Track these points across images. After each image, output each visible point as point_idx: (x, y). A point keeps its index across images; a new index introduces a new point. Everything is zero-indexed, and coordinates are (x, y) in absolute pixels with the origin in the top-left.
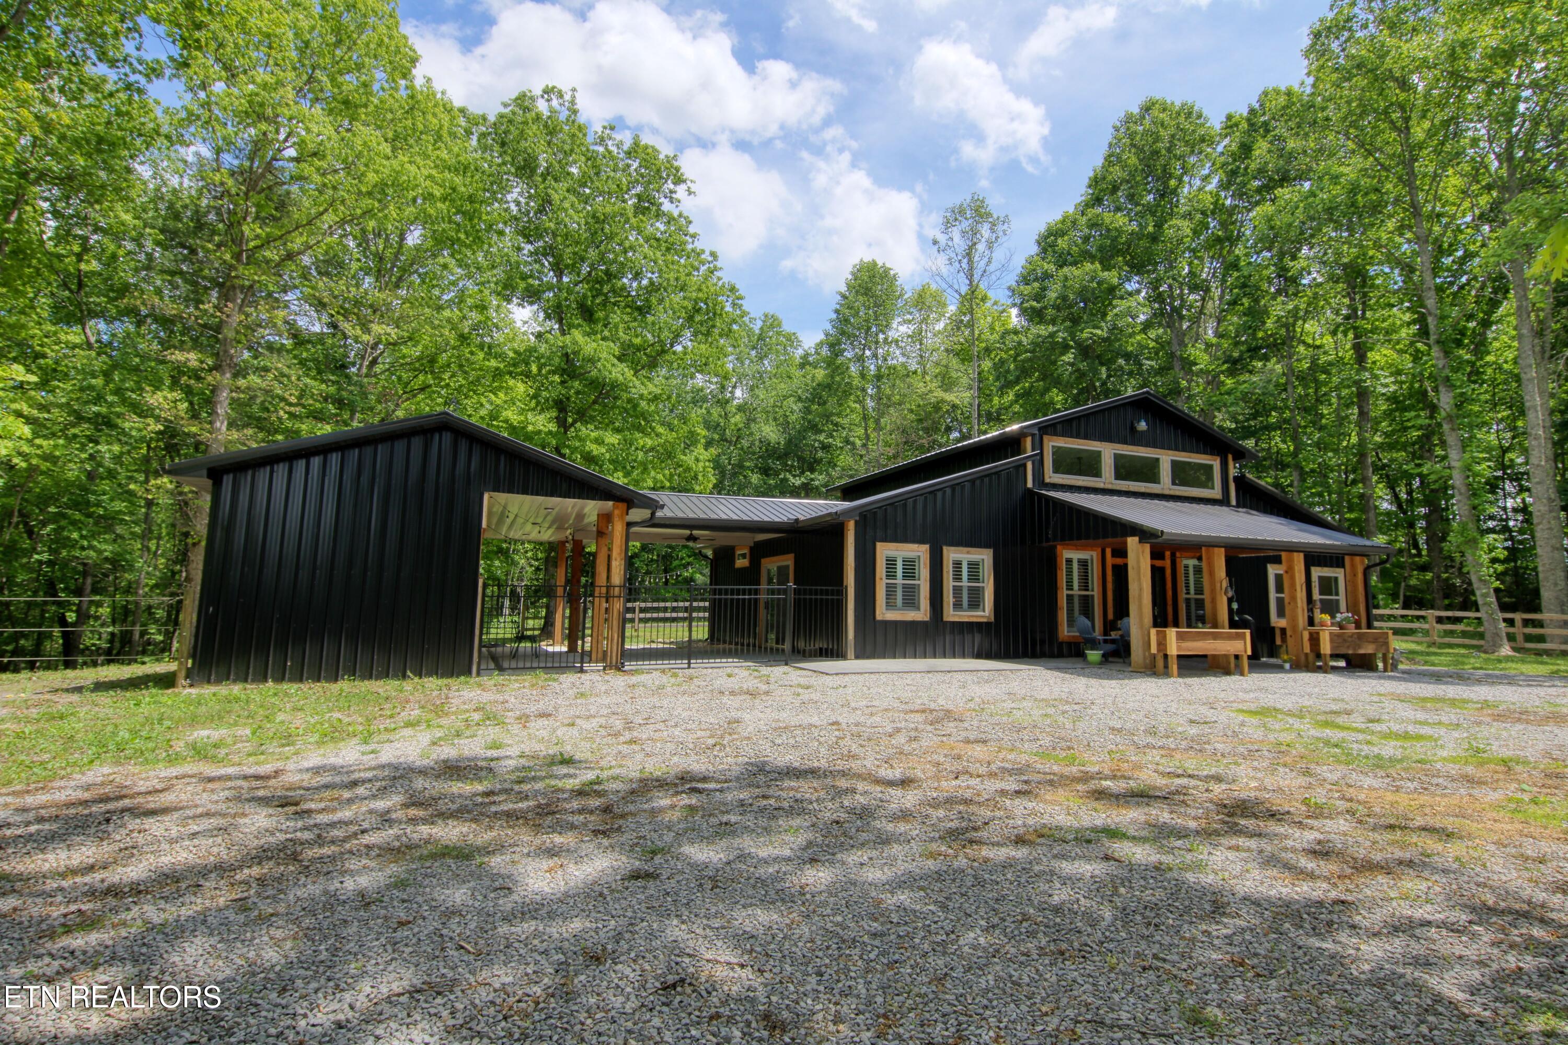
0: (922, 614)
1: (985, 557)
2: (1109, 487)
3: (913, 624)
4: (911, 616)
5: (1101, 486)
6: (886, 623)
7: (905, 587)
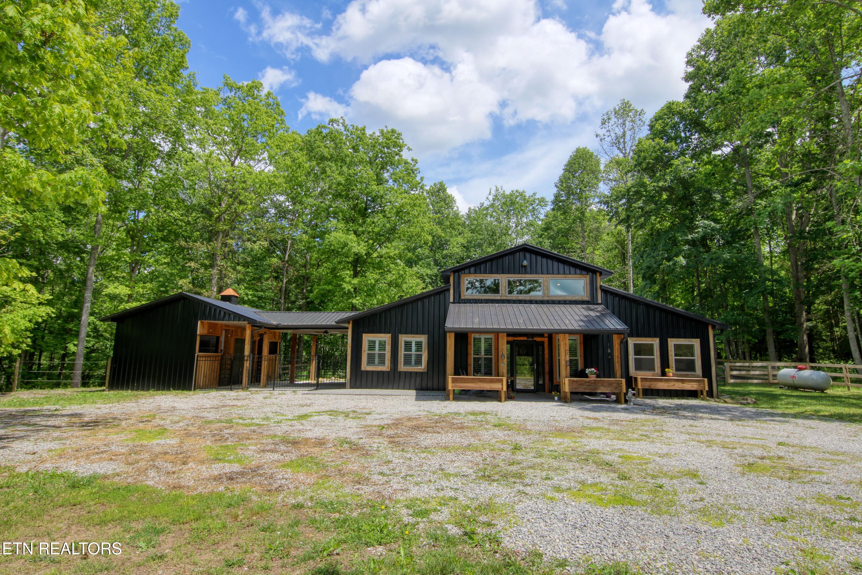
0: (386, 367)
1: (423, 339)
2: (505, 298)
3: (383, 372)
4: (380, 368)
5: (499, 298)
6: (367, 372)
7: (379, 354)
